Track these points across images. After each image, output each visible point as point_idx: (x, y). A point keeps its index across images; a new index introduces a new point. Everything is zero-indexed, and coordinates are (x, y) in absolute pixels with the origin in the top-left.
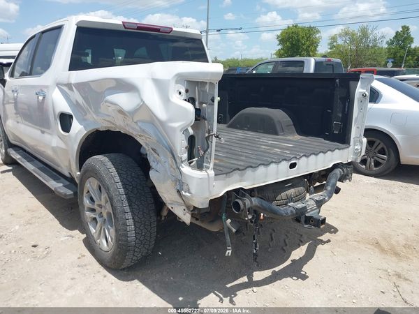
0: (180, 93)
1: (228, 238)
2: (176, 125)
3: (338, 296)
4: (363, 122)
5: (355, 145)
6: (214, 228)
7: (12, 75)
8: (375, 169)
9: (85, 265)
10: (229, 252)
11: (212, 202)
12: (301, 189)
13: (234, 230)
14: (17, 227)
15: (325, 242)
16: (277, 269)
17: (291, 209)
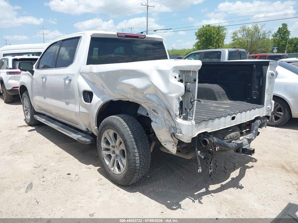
0: (175, 77)
1: (199, 161)
2: (174, 95)
3: (264, 196)
4: (272, 91)
5: (267, 105)
6: (189, 157)
7: (38, 68)
8: (275, 122)
9: (104, 184)
10: (200, 170)
11: (193, 139)
12: (238, 133)
13: (203, 157)
14: (53, 164)
15: (250, 167)
16: (224, 183)
17: (234, 144)
